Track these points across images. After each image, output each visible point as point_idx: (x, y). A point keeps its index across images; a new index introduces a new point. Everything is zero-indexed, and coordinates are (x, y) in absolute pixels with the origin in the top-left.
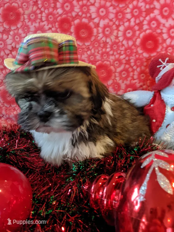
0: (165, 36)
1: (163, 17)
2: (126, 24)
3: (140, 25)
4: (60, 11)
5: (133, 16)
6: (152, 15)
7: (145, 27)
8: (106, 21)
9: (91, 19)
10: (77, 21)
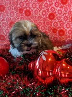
0: (57, 13)
1: (56, 7)
2: (43, 10)
3: (48, 10)
4: (19, 6)
5: (45, 6)
6: (52, 6)
7: (50, 10)
8: (36, 9)
9: (30, 8)
10: (25, 9)
